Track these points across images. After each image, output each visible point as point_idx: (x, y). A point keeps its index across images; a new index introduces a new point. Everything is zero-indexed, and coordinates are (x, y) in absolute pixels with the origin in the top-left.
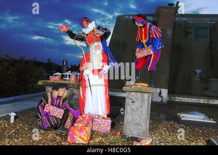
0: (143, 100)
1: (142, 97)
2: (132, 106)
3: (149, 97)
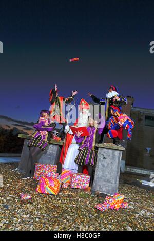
0: (113, 158)
1: (113, 154)
2: (103, 162)
3: (119, 154)
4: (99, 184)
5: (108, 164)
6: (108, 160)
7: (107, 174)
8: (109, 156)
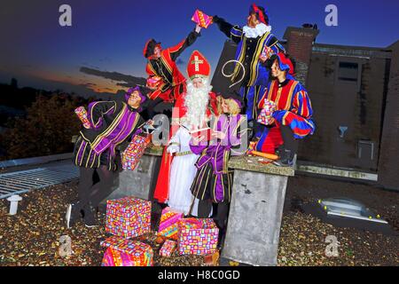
0: (268, 190)
1: (267, 183)
2: (244, 201)
3: (281, 183)
4: (238, 244)
5: (256, 205)
6: (256, 196)
7: (254, 224)
8: (258, 188)
